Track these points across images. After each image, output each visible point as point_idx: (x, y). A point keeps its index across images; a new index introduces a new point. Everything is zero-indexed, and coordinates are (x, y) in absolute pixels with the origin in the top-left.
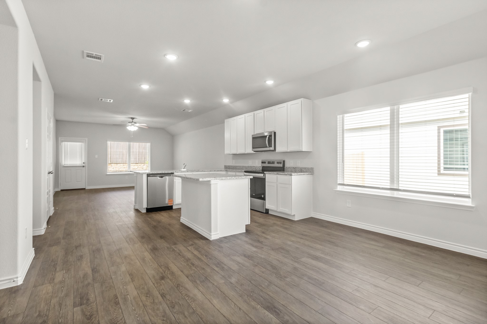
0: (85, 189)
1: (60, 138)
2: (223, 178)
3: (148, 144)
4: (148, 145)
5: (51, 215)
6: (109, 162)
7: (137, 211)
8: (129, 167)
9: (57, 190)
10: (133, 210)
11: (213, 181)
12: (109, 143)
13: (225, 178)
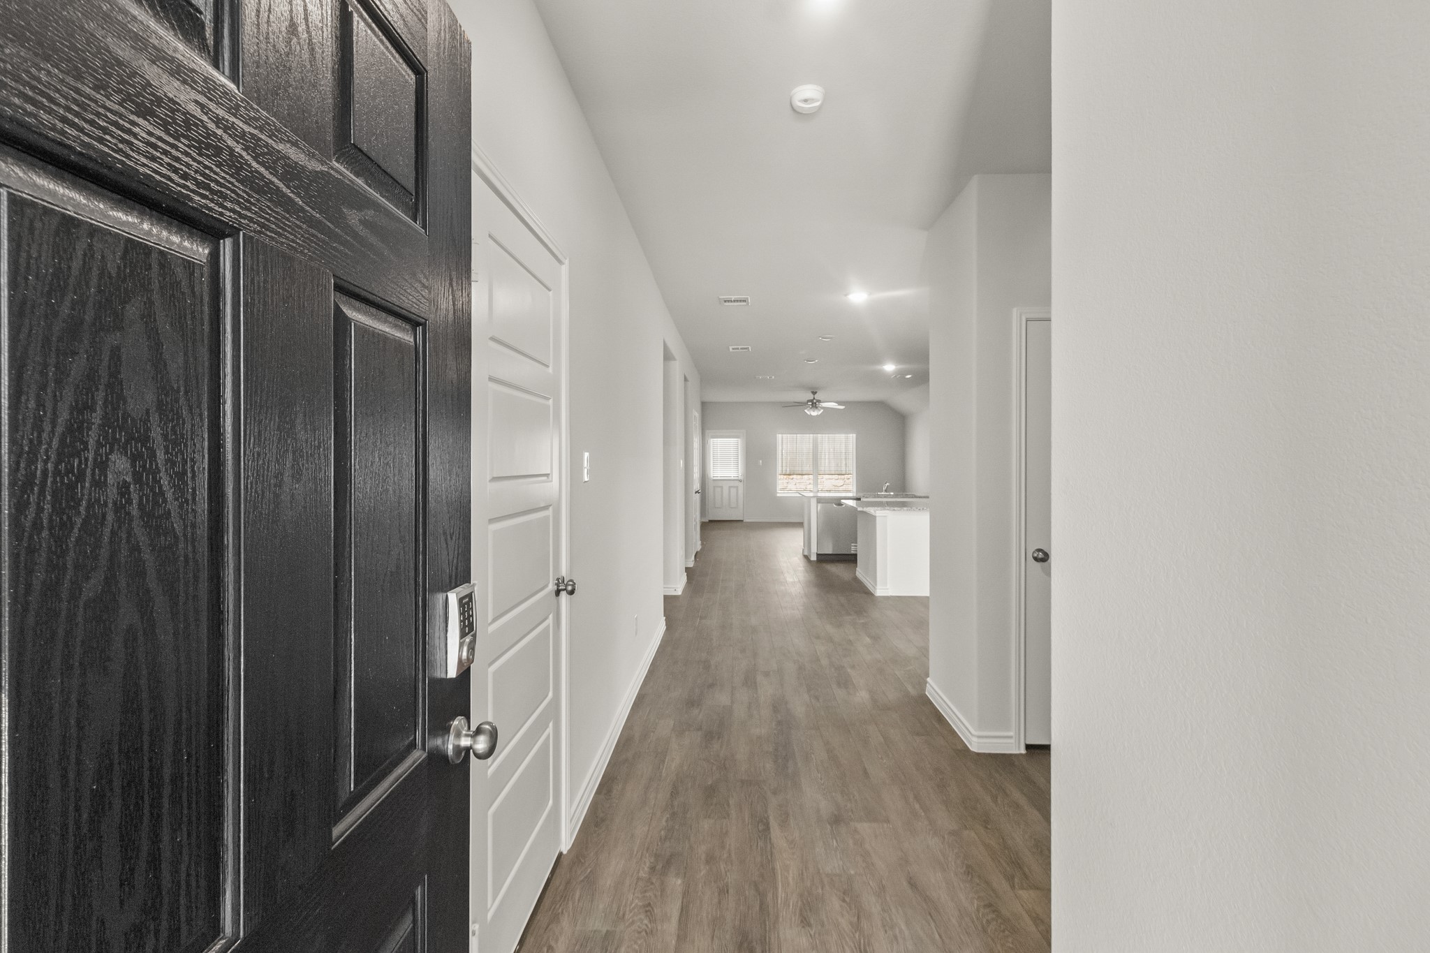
0: (742, 521)
1: (707, 432)
2: (896, 509)
3: (851, 435)
4: (852, 437)
5: (699, 550)
6: (780, 472)
7: (807, 557)
8: (816, 483)
9: (704, 520)
10: (800, 556)
11: (879, 513)
12: (779, 436)
13: (899, 509)
